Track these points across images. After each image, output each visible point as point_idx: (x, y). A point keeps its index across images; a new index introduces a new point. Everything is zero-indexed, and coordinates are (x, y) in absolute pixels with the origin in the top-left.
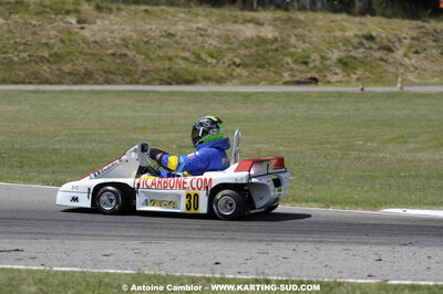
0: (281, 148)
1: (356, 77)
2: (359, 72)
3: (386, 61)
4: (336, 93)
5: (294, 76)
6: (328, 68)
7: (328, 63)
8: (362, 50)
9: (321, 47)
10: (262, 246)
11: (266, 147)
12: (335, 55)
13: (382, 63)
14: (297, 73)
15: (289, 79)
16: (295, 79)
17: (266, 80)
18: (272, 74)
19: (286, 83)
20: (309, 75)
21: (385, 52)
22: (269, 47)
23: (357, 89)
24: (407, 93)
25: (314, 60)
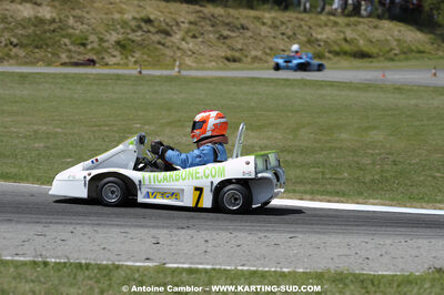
0: (59, 130)
1: (133, 60)
2: (137, 55)
3: (163, 45)
4: (114, 75)
5: (71, 57)
6: (106, 50)
7: (105, 45)
8: (139, 33)
9: (99, 29)
10: (39, 228)
11: (44, 128)
12: (114, 37)
13: (160, 46)
14: (74, 55)
15: (67, 60)
16: (73, 60)
17: (44, 61)
18: (50, 55)
19: (64, 64)
20: (87, 57)
21: (163, 36)
22: (47, 27)
23: (135, 72)
24: (185, 77)
25: (92, 42)
